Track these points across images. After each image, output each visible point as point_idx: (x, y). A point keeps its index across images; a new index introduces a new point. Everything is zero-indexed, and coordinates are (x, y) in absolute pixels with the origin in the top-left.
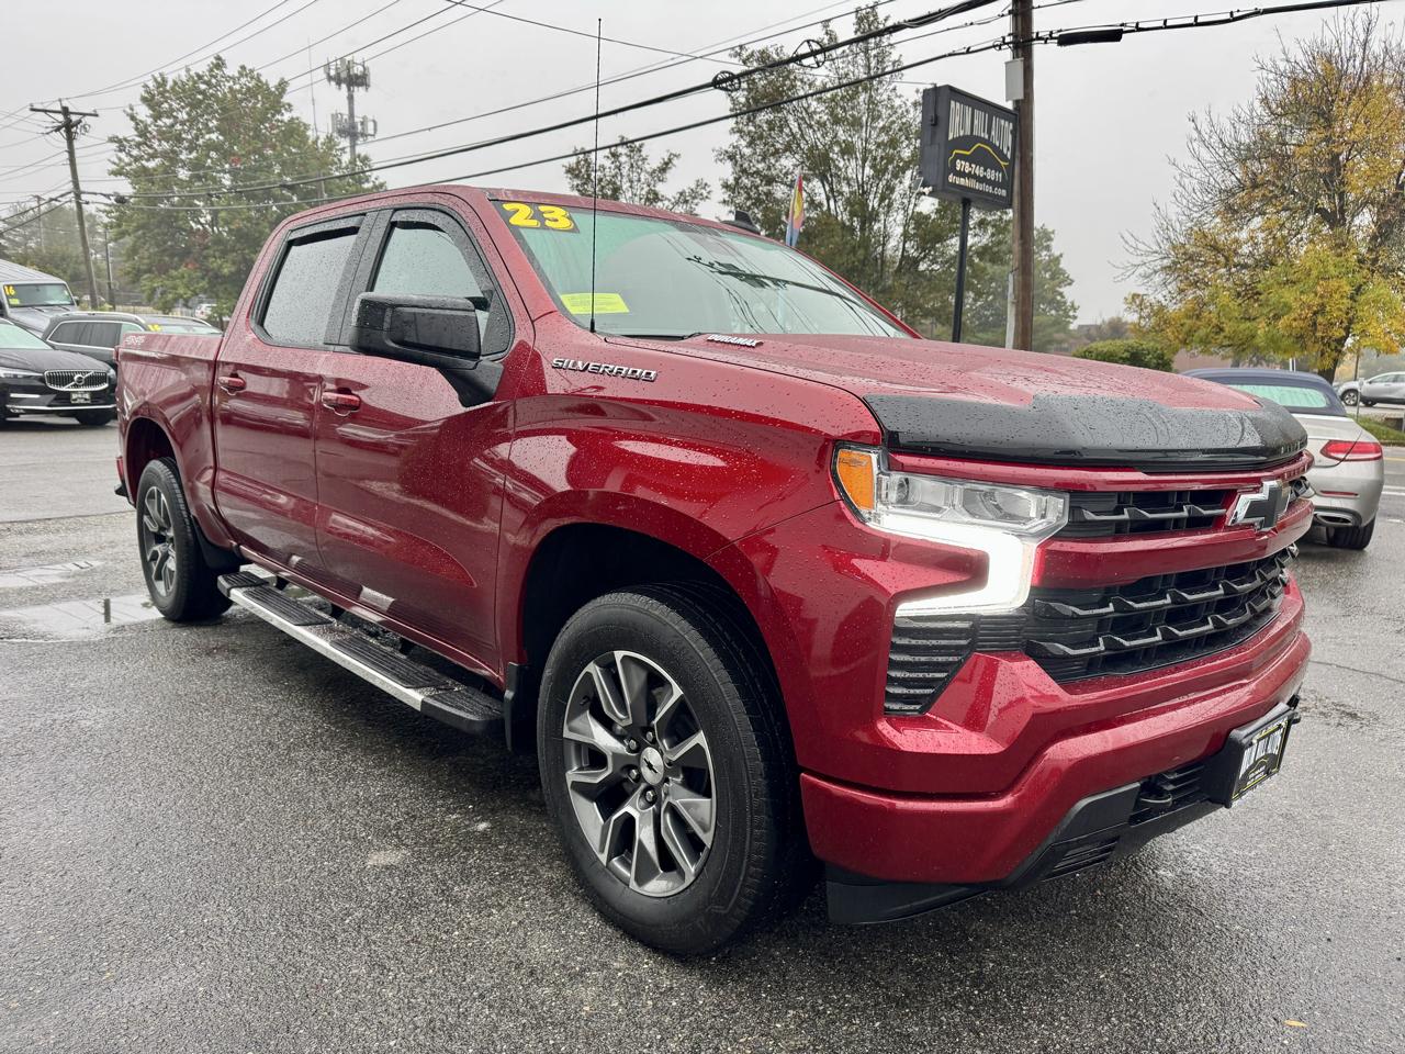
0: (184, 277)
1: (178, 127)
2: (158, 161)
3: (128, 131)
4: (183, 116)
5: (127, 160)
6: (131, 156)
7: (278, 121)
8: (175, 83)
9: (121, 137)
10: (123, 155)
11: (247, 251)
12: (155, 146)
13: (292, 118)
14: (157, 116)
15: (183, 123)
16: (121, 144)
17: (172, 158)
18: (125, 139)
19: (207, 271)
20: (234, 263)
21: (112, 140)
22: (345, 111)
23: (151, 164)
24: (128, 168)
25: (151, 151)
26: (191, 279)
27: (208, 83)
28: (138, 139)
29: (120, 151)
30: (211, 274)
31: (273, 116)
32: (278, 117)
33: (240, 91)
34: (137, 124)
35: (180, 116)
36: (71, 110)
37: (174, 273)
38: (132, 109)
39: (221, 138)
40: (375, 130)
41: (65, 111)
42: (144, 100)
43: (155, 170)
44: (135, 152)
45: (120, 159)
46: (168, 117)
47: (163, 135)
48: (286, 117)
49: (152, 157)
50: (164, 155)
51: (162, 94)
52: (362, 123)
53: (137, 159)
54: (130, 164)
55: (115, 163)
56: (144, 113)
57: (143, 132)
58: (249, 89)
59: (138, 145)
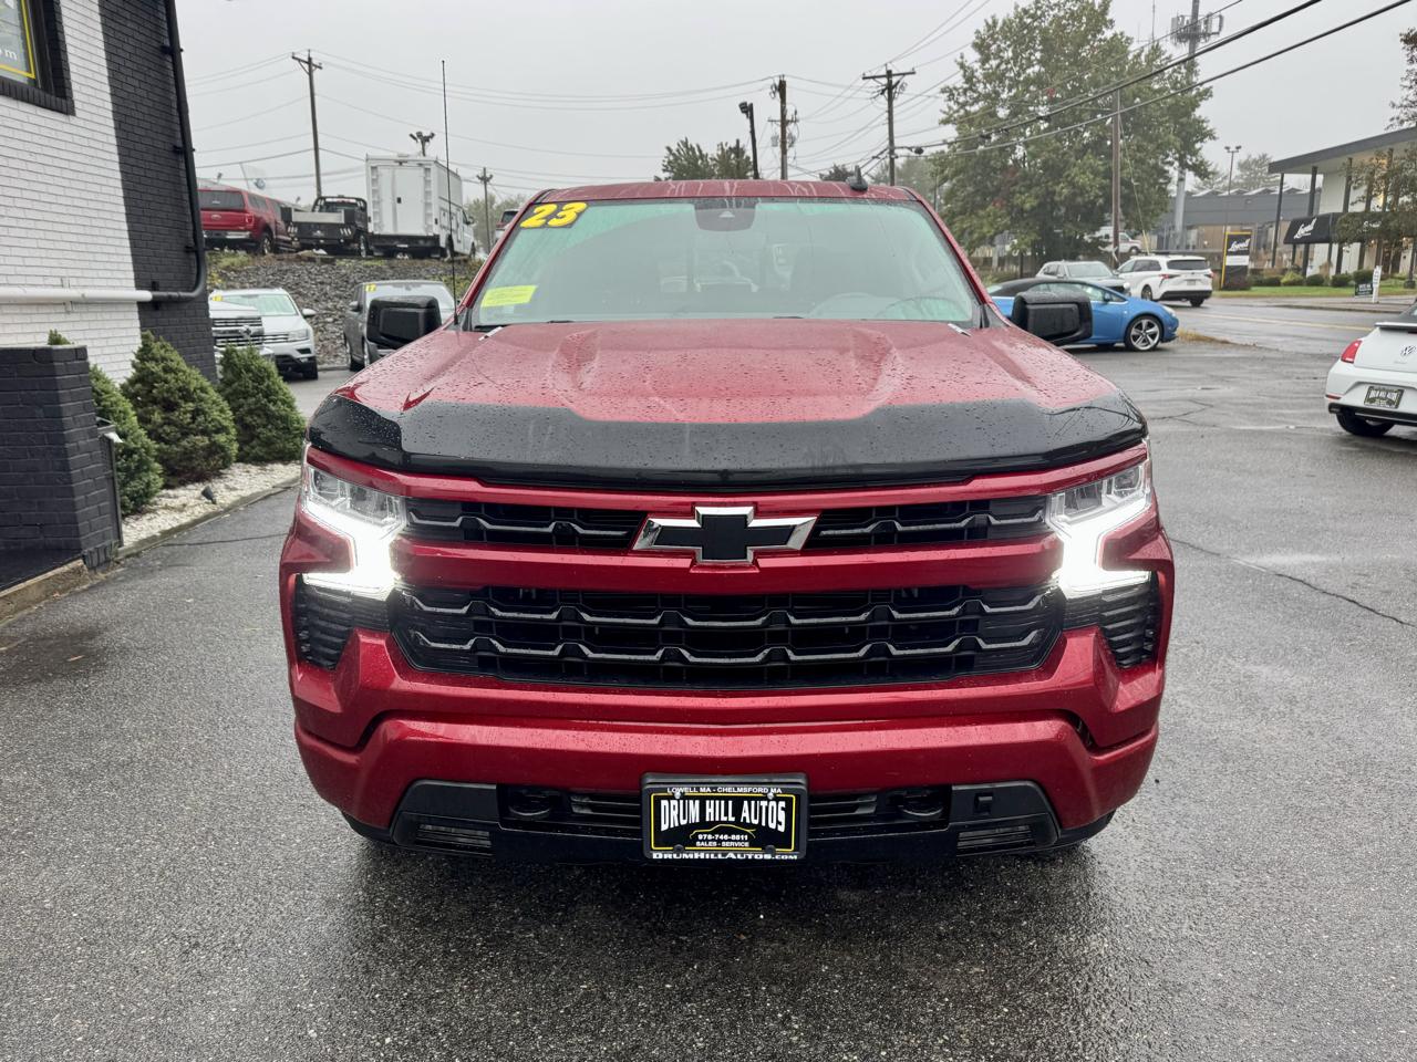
0: (989, 216)
1: (1003, 66)
2: (981, 104)
3: (958, 81)
4: (1009, 54)
5: (955, 107)
6: (958, 103)
7: (1100, 40)
8: (1004, 23)
9: (951, 87)
10: (952, 103)
11: (1050, 184)
12: (980, 90)
13: (1115, 35)
14: (984, 61)
15: (1008, 62)
16: (950, 92)
17: (993, 98)
18: (955, 89)
19: (1013, 207)
20: (1037, 197)
21: (943, 91)
22: (1188, 13)
23: (975, 108)
24: (956, 115)
25: (975, 95)
26: (996, 217)
27: (1032, 16)
28: (966, 86)
29: (950, 100)
30: (1015, 210)
31: (1094, 36)
32: (1099, 36)
33: (1063, 17)
34: (965, 71)
35: (1006, 55)
36: (894, 72)
37: (981, 213)
38: (962, 57)
39: (1043, 69)
40: (1221, 27)
41: (889, 74)
42: (976, 46)
43: (975, 113)
44: (962, 99)
45: (950, 108)
46: (995, 59)
47: (988, 78)
48: (1108, 34)
49: (976, 101)
50: (987, 97)
51: (992, 36)
52: (1206, 22)
53: (963, 105)
54: (958, 111)
55: (945, 113)
56: (972, 57)
57: (969, 78)
58: (1072, 13)
59: (965, 91)
